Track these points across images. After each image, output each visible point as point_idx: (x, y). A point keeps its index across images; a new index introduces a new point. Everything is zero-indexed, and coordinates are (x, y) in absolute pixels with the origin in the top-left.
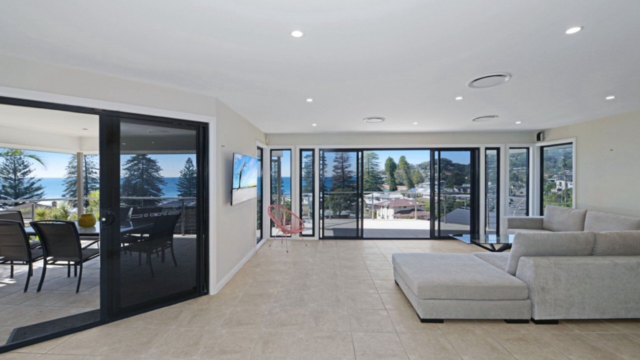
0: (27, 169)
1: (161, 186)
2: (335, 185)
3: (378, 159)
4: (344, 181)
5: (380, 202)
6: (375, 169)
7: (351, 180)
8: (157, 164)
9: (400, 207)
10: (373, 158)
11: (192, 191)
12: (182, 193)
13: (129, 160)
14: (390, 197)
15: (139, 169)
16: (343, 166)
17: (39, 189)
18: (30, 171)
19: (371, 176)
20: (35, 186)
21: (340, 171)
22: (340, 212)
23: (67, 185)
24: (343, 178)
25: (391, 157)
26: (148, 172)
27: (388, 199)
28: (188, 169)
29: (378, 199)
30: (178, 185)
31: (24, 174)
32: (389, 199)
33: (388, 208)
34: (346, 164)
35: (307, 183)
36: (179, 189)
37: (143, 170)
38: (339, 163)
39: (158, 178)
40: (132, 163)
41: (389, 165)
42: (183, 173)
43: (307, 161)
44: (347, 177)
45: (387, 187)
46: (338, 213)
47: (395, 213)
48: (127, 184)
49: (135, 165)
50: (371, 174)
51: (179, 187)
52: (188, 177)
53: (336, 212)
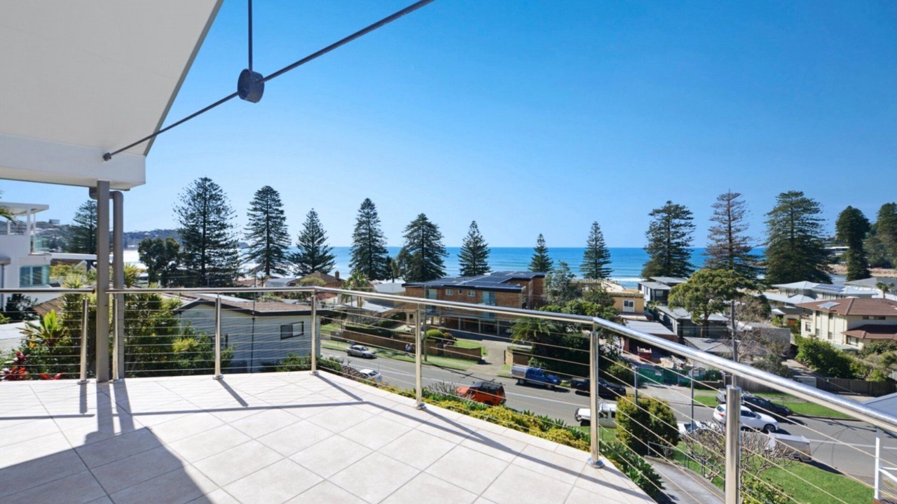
0: (322, 238)
1: (442, 258)
2: (712, 262)
3: (816, 211)
4: (732, 256)
5: (817, 300)
6: (809, 234)
7: (749, 253)
8: (438, 230)
9: (866, 317)
10: (805, 210)
11: (477, 265)
12: (465, 267)
13: (409, 226)
14: (844, 293)
15: (419, 236)
16: (730, 227)
17: (331, 257)
18: (324, 240)
19: (798, 246)
20: (327, 255)
21: (723, 237)
22: (707, 316)
23: (353, 254)
24: (731, 249)
25: (854, 207)
26: (428, 240)
27: (837, 296)
28: (471, 235)
29: (811, 294)
30: (460, 257)
31: (320, 242)
32: (842, 296)
33: (830, 316)
34: (738, 224)
35: (653, 257)
36: (461, 261)
37: (423, 237)
38: (721, 222)
39: (439, 247)
40: (412, 229)
41: (848, 224)
42: (466, 240)
43: (655, 220)
44: (740, 248)
45: (841, 269)
46: (702, 316)
47: (850, 329)
48: (403, 254)
49: (415, 231)
50: (797, 243)
51: (461, 259)
52: (471, 246)
53: (700, 314)
